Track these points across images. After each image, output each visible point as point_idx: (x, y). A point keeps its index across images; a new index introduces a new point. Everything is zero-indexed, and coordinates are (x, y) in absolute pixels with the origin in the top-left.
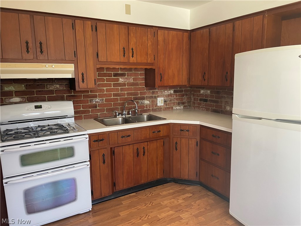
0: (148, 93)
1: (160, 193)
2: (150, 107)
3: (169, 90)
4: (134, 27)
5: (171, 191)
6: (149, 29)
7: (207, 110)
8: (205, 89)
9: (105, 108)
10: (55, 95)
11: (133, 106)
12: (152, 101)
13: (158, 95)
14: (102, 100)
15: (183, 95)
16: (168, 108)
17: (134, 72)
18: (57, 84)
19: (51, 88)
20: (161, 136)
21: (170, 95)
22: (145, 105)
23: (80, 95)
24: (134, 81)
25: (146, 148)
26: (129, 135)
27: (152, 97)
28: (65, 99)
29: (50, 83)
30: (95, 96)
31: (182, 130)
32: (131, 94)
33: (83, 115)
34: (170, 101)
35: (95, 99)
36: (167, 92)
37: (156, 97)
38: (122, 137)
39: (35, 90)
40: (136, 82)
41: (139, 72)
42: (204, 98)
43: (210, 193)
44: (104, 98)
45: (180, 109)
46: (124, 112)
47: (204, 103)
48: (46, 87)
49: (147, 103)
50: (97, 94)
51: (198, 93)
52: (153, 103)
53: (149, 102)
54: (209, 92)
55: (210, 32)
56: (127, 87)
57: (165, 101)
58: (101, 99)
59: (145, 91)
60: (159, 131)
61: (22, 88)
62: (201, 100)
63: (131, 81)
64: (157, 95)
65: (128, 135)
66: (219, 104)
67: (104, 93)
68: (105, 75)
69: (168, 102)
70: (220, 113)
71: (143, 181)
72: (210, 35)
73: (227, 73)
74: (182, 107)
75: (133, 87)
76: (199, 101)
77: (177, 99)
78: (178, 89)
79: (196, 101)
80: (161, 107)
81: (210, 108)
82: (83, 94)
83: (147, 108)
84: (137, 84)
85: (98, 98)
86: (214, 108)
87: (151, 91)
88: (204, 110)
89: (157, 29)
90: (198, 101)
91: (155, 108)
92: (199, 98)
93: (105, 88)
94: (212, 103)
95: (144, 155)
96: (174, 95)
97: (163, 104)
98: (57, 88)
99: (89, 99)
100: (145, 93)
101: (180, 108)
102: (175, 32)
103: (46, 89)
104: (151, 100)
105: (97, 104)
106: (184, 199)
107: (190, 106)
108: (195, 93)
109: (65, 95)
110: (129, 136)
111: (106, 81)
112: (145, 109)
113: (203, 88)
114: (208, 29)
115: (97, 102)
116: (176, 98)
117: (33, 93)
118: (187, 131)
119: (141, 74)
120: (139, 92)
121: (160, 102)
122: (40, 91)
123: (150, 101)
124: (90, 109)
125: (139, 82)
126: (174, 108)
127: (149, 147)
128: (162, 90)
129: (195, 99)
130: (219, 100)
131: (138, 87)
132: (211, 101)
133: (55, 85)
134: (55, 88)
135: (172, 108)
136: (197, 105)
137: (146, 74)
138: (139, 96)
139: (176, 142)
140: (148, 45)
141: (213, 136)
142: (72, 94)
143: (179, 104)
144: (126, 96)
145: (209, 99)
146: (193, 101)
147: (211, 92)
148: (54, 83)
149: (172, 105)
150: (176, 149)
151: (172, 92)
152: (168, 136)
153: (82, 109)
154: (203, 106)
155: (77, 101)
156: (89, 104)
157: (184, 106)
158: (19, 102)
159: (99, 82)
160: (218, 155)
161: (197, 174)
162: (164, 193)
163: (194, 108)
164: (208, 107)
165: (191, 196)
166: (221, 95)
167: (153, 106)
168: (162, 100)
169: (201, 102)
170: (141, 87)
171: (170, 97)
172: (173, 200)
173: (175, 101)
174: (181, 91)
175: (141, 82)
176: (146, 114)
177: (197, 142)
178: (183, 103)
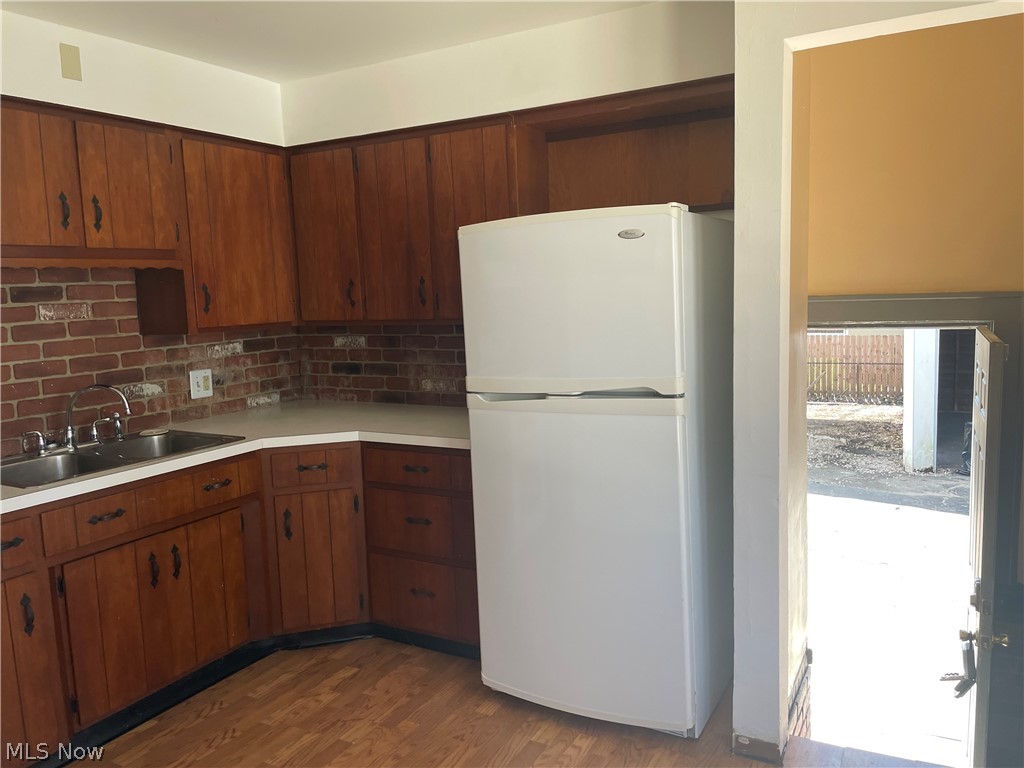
0: (155, 357)
1: (250, 695)
2: (164, 407)
3: (228, 343)
4: (96, 125)
5: (284, 678)
6: (151, 136)
7: (363, 397)
8: (348, 333)
11: (99, 407)
12: (172, 385)
13: (191, 360)
15: (275, 358)
16: (229, 402)
17: (94, 283)
20: (235, 496)
21: (234, 359)
22: (145, 401)
24: (94, 316)
25: (183, 550)
26: (120, 510)
27: (169, 369)
31: (305, 468)
32: (88, 364)
34: (235, 379)
36: (220, 351)
37: (184, 371)
38: (93, 522)
40: (105, 319)
41: (115, 284)
42: (349, 361)
43: (408, 650)
45: (270, 404)
46: (70, 432)
47: (348, 378)
49: (153, 393)
51: (325, 348)
52: (175, 391)
53: (160, 389)
54: (362, 340)
55: (355, 158)
56: (68, 337)
57: (217, 382)
59: (142, 349)
60: (227, 483)
62: (336, 368)
63: (86, 314)
64: (186, 363)
65: (115, 511)
66: (398, 376)
69: (229, 383)
70: (403, 403)
71: (180, 670)
72: (356, 169)
73: (422, 281)
74: (276, 397)
75: (93, 338)
76: (330, 371)
77: (256, 372)
78: (259, 338)
79: (319, 375)
80: (206, 400)
81: (372, 390)
83: (152, 409)
84: (108, 327)
86: (385, 389)
87: (165, 349)
88: (352, 399)
89: (179, 135)
90: (328, 372)
91: (183, 407)
92: (331, 363)
94: (374, 376)
95: (176, 574)
96: (247, 357)
97: (210, 393)
100: (140, 358)
101: (269, 400)
102: (239, 151)
104: (165, 381)
106: (335, 689)
107: (300, 391)
108: (315, 348)
110: (118, 514)
112: (146, 413)
113: (340, 328)
114: (347, 151)
116: (255, 366)
118: (320, 467)
119: (120, 291)
120: (118, 354)
121: (200, 385)
123: (162, 386)
125: (117, 318)
126: (249, 402)
127: (192, 542)
128: (205, 345)
129: (315, 369)
130: (398, 363)
131: (113, 336)
132: (373, 368)
135: (243, 401)
136: (326, 387)
137: (140, 291)
138: (120, 368)
139: (287, 510)
140: (154, 188)
141: (407, 468)
143: (263, 387)
144: (69, 374)
145: (363, 363)
146: (309, 373)
147: (369, 341)
149: (242, 391)
150: (289, 534)
151: (238, 347)
152: (256, 496)
154: (348, 386)
157: (283, 394)
160: (428, 522)
161: (361, 604)
162: (263, 690)
163: (317, 395)
164: (363, 387)
165: (355, 675)
166: (402, 348)
167: (176, 402)
168: (206, 378)
169: (339, 375)
170: (124, 335)
171: (234, 367)
172: (300, 702)
173: (253, 378)
174: (269, 344)
175: (125, 317)
176: (154, 431)
177: (356, 497)
178: (278, 384)
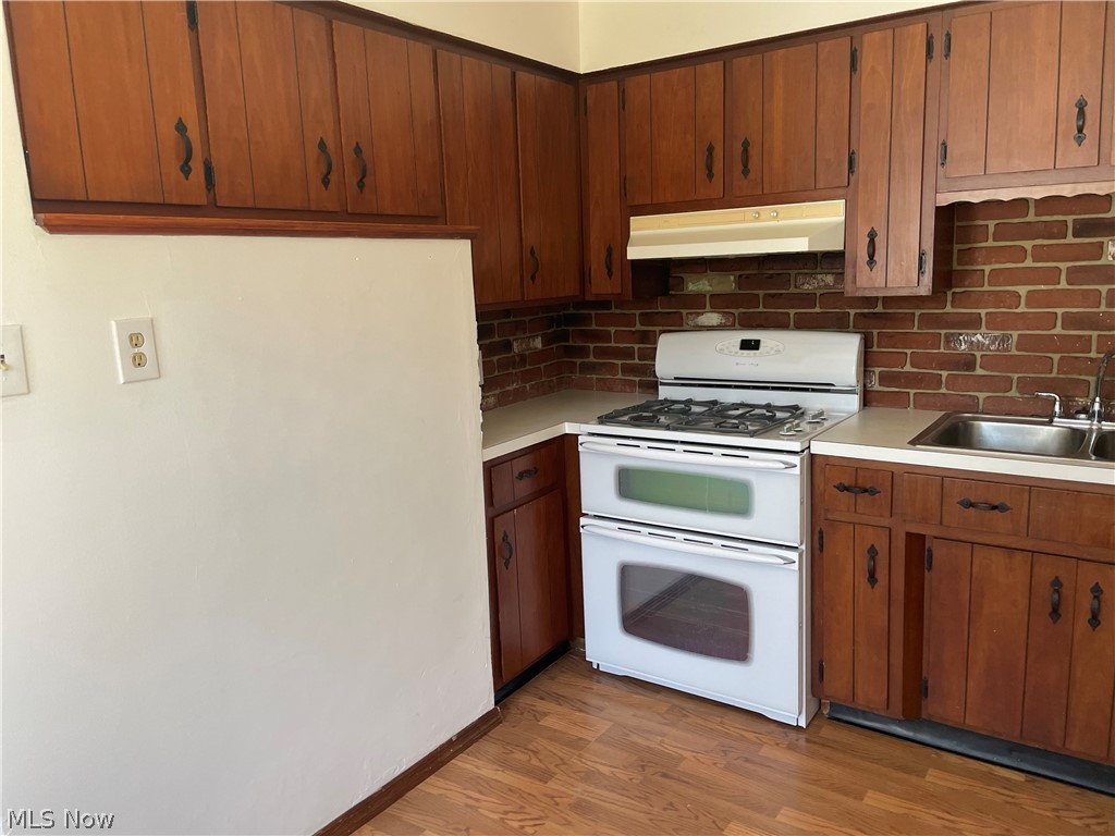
9: (1016, 376)
10: (817, 310)
14: (1003, 340)
18: (826, 274)
19: (806, 287)
23: (906, 314)
26: (1003, 505)
28: (851, 324)
29: (806, 271)
30: (973, 323)
33: (912, 392)
35: (967, 335)
38: (965, 504)
39: (761, 293)
44: (1015, 334)
46: (1096, 405)
48: (792, 282)
50: (983, 312)
58: (997, 333)
61: (728, 284)
65: (996, 503)
67: (1019, 310)
68: (1028, 231)
82: (918, 312)
85: (984, 330)
93: (1023, 290)
95: (1094, 622)
98: (827, 286)
99: (943, 332)
103: (792, 290)
105: (978, 354)
109: (852, 312)
110: (999, 508)
111: (1029, 259)
115: (980, 346)
117: (753, 301)
122: (773, 296)
124: (944, 374)
133: (819, 277)
134: (819, 287)
142: (876, 310)
148: (819, 270)
153: (908, 368)
155: (891, 336)
156: (942, 350)
158: (718, 326)
159: (997, 262)
